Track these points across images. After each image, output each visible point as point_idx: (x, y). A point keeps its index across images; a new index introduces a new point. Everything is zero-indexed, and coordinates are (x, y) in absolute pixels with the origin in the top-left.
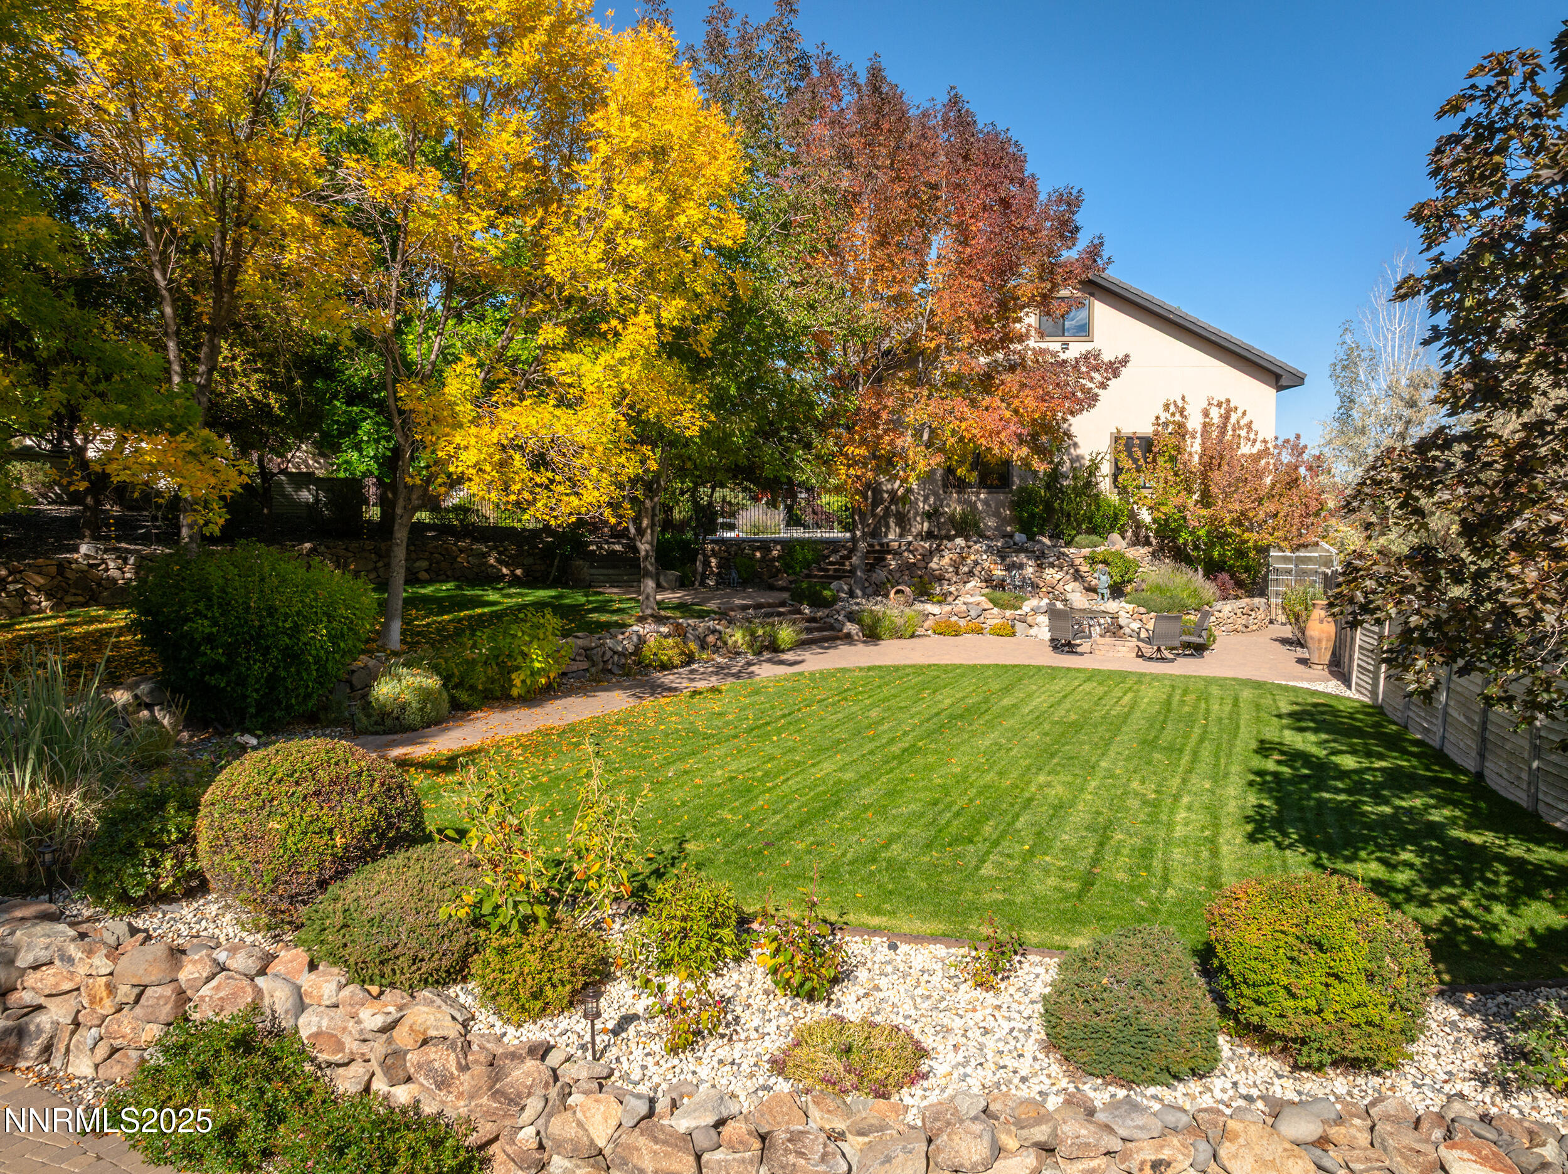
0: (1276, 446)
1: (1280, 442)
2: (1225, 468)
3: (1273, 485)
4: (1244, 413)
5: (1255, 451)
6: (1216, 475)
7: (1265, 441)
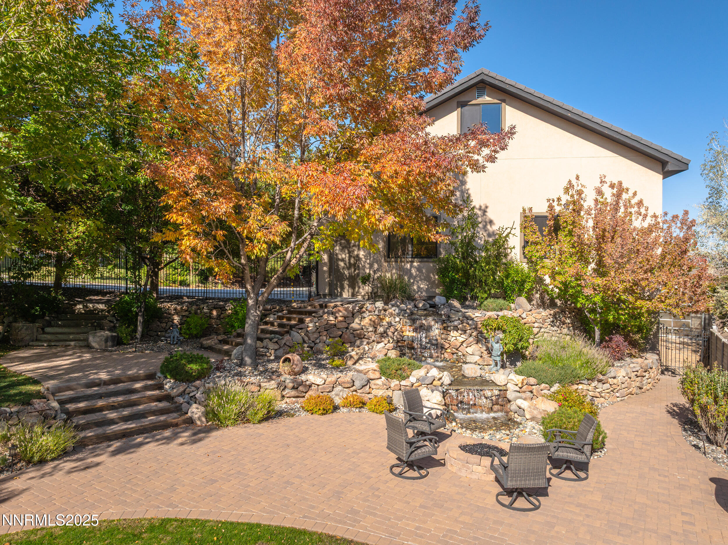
0: (665, 222)
1: (669, 218)
2: (619, 240)
3: (663, 256)
4: (635, 194)
5: (646, 225)
6: (609, 247)
7: (655, 216)
